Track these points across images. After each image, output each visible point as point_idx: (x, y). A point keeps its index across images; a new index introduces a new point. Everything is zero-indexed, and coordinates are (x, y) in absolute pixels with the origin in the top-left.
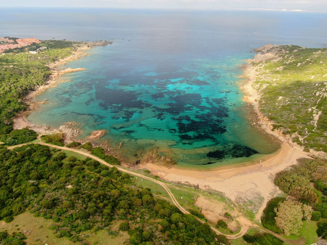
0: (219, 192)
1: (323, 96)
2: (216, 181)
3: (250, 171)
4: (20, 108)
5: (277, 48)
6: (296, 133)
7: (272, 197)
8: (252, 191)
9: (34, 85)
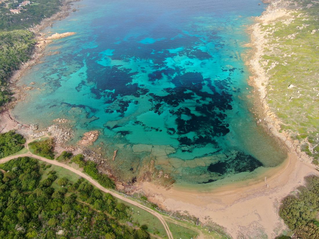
0: (220, 227)
2: (217, 210)
3: (254, 194)
4: (4, 100)
6: (306, 139)
7: (277, 236)
8: (255, 225)
9: (19, 63)
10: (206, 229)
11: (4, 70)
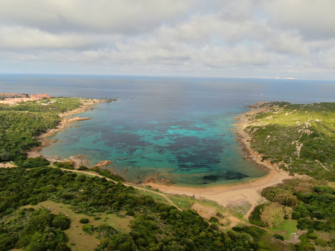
0: (213, 201)
1: (304, 133)
2: (210, 195)
3: (241, 188)
4: (33, 143)
5: (268, 104)
6: (282, 162)
7: (259, 204)
8: (242, 200)
9: (46, 128)
11: (35, 130)
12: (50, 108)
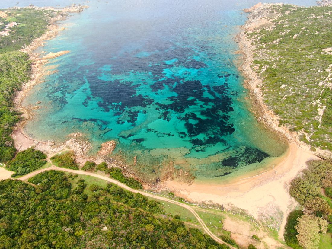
0: (242, 210)
1: (326, 87)
2: (237, 197)
3: (265, 181)
4: (15, 120)
5: (268, 9)
6: (302, 130)
7: (291, 211)
8: (271, 205)
9: (20, 83)
10: (230, 213)
11: (8, 92)
12: (13, 41)
